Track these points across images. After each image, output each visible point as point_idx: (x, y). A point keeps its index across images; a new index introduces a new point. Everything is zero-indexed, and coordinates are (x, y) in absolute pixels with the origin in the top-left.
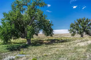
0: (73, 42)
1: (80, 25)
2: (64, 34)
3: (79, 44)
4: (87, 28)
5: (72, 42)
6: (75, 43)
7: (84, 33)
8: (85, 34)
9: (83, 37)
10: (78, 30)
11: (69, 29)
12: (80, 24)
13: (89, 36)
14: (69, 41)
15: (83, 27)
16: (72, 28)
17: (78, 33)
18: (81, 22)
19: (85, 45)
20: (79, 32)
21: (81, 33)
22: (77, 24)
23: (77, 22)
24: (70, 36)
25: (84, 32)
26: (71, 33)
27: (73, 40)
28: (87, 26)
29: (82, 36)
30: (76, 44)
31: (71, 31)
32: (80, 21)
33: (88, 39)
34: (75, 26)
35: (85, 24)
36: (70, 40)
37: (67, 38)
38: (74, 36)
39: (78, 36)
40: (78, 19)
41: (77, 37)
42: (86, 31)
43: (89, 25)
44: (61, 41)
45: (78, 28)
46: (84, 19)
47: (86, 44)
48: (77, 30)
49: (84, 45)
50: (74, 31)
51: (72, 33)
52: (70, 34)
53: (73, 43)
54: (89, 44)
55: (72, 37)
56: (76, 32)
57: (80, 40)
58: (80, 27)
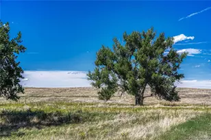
0: (106, 123)
1: (133, 58)
2: (71, 90)
3: (129, 130)
4: (160, 72)
5: (101, 123)
6: (111, 127)
7: (148, 90)
8: (149, 92)
9: (142, 104)
10: (128, 76)
11: (93, 72)
12: (136, 52)
13: (164, 101)
14: (90, 117)
15: (144, 64)
16: (102, 69)
17: (125, 88)
18: (140, 46)
19: (148, 136)
20: (129, 86)
21: (135, 90)
22: (123, 55)
23: (123, 44)
24: (92, 100)
25: (148, 86)
26: (98, 86)
27: (105, 114)
28: (159, 61)
29: (139, 101)
30: (117, 129)
31: (98, 78)
32: (134, 43)
33: (162, 112)
34: (114, 58)
35: (152, 56)
36: (95, 115)
37: (83, 108)
38: (108, 99)
39: (123, 99)
41: (120, 101)
43: (165, 58)
44: (56, 118)
45: (125, 68)
46: (151, 37)
47: (152, 132)
48: (123, 74)
49: (145, 137)
50: (111, 78)
51: (104, 86)
52: (95, 92)
53: (105, 126)
54: (164, 131)
55: (101, 103)
56: (119, 82)
57: (130, 114)
58: (133, 66)
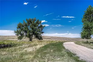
0: (20, 47)
2: (8, 36)
3: (27, 49)
4: (37, 31)
5: (18, 47)
6: (22, 48)
8: (34, 37)
9: (31, 41)
10: (27, 32)
11: (16, 31)
12: (30, 25)
13: (38, 40)
15: (33, 29)
16: (19, 30)
17: (27, 36)
19: (33, 51)
20: (28, 35)
21: (30, 37)
22: (26, 25)
23: (26, 22)
24: (16, 40)
25: (33, 35)
26: (18, 35)
27: (20, 44)
28: (37, 28)
29: (31, 40)
30: (24, 49)
31: (18, 33)
32: (30, 22)
33: (37, 43)
34: (23, 26)
35: (35, 26)
36: (16, 44)
37: (12, 42)
39: (26, 39)
40: (28, 19)
41: (25, 40)
42: (36, 35)
43: (39, 27)
44: (3, 46)
45: (26, 29)
46: (35, 20)
47: (34, 49)
48: (26, 32)
49: (32, 51)
51: (20, 35)
52: (17, 37)
54: (38, 49)
56: (24, 34)
57: (28, 44)
58: (29, 29)
